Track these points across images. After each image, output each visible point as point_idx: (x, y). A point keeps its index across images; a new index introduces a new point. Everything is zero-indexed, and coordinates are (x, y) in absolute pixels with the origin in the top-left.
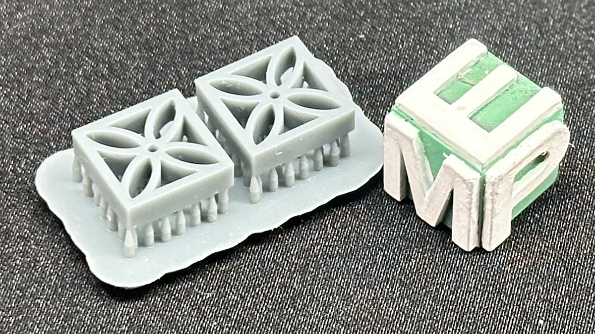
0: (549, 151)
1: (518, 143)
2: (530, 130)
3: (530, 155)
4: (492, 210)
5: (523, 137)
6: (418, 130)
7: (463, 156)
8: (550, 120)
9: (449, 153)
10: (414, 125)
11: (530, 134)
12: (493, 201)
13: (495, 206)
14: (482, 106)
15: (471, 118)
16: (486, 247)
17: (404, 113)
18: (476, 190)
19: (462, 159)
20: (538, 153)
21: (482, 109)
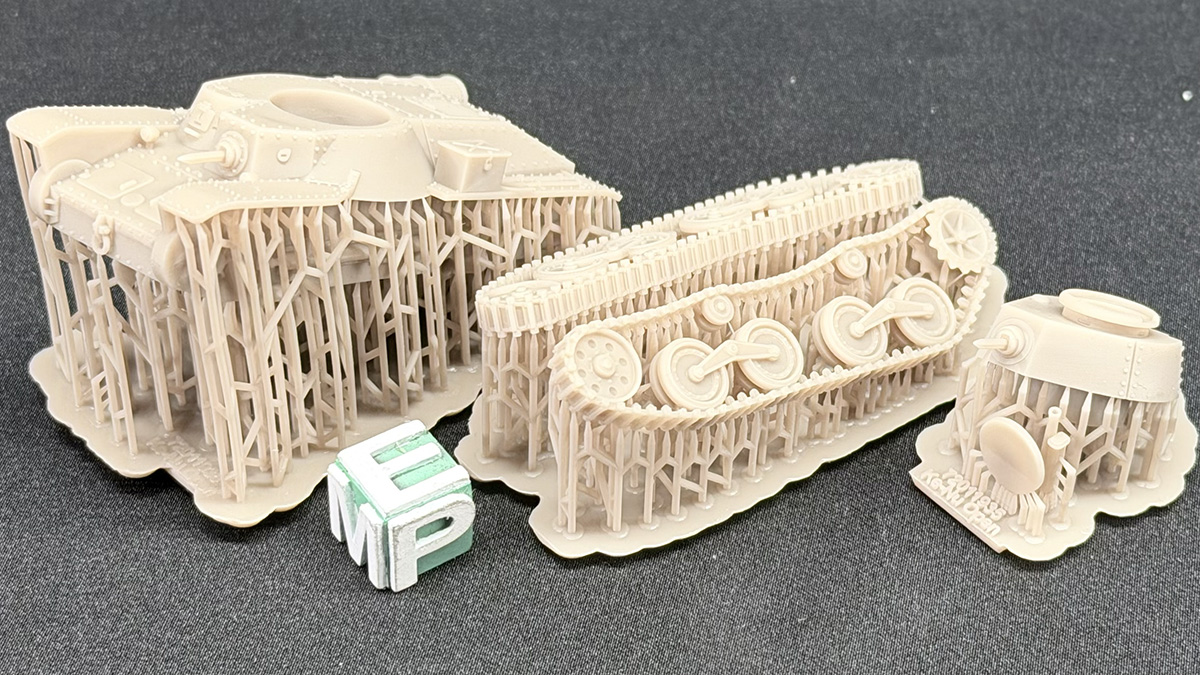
0: (455, 518)
2: (437, 495)
3: (430, 515)
4: (395, 554)
6: (349, 481)
8: (457, 492)
9: (366, 501)
10: (348, 476)
11: (435, 498)
12: (395, 547)
13: (398, 552)
14: (405, 471)
15: (392, 479)
16: (394, 589)
17: (342, 466)
18: (380, 534)
19: (374, 507)
20: (442, 515)
21: (405, 473)
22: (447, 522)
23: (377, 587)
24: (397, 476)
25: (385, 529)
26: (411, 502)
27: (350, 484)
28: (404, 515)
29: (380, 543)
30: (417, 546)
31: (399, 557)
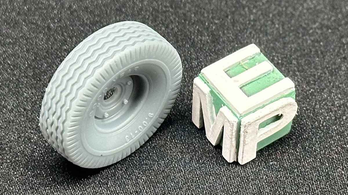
0: (283, 114)
1: (264, 106)
2: (273, 100)
3: (270, 114)
4: (244, 142)
5: (267, 103)
6: (210, 90)
7: (231, 108)
8: (286, 97)
10: (209, 86)
11: (272, 102)
12: (245, 137)
13: (246, 140)
14: (249, 82)
15: (241, 88)
16: (240, 162)
17: (205, 79)
18: (235, 128)
19: (230, 109)
20: (276, 114)
21: (248, 84)
22: (278, 118)
23: (228, 161)
24: (243, 86)
25: (239, 125)
26: (257, 105)
27: (212, 92)
28: (252, 114)
29: (234, 134)
30: (259, 134)
31: (246, 143)
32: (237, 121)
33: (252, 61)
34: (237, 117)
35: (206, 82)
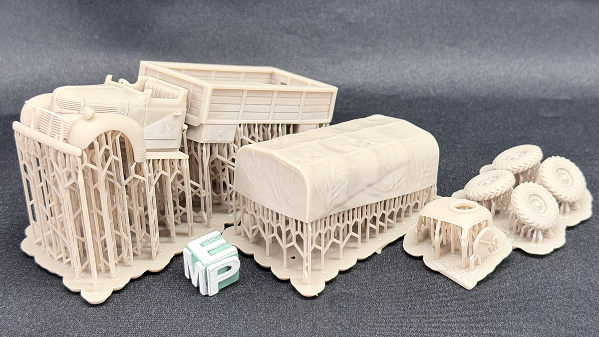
0: (232, 266)
1: (220, 261)
2: (225, 257)
3: (223, 264)
8: (232, 256)
9: (198, 261)
10: (191, 252)
12: (210, 278)
16: (210, 295)
18: (204, 273)
19: (202, 263)
20: (227, 265)
21: (213, 250)
22: (229, 268)
23: (203, 295)
24: (210, 251)
25: (206, 271)
26: (215, 260)
27: (192, 255)
28: (213, 265)
29: (204, 276)
30: (218, 278)
31: (211, 281)
32: (204, 268)
33: (216, 239)
34: (204, 266)
35: (190, 250)
